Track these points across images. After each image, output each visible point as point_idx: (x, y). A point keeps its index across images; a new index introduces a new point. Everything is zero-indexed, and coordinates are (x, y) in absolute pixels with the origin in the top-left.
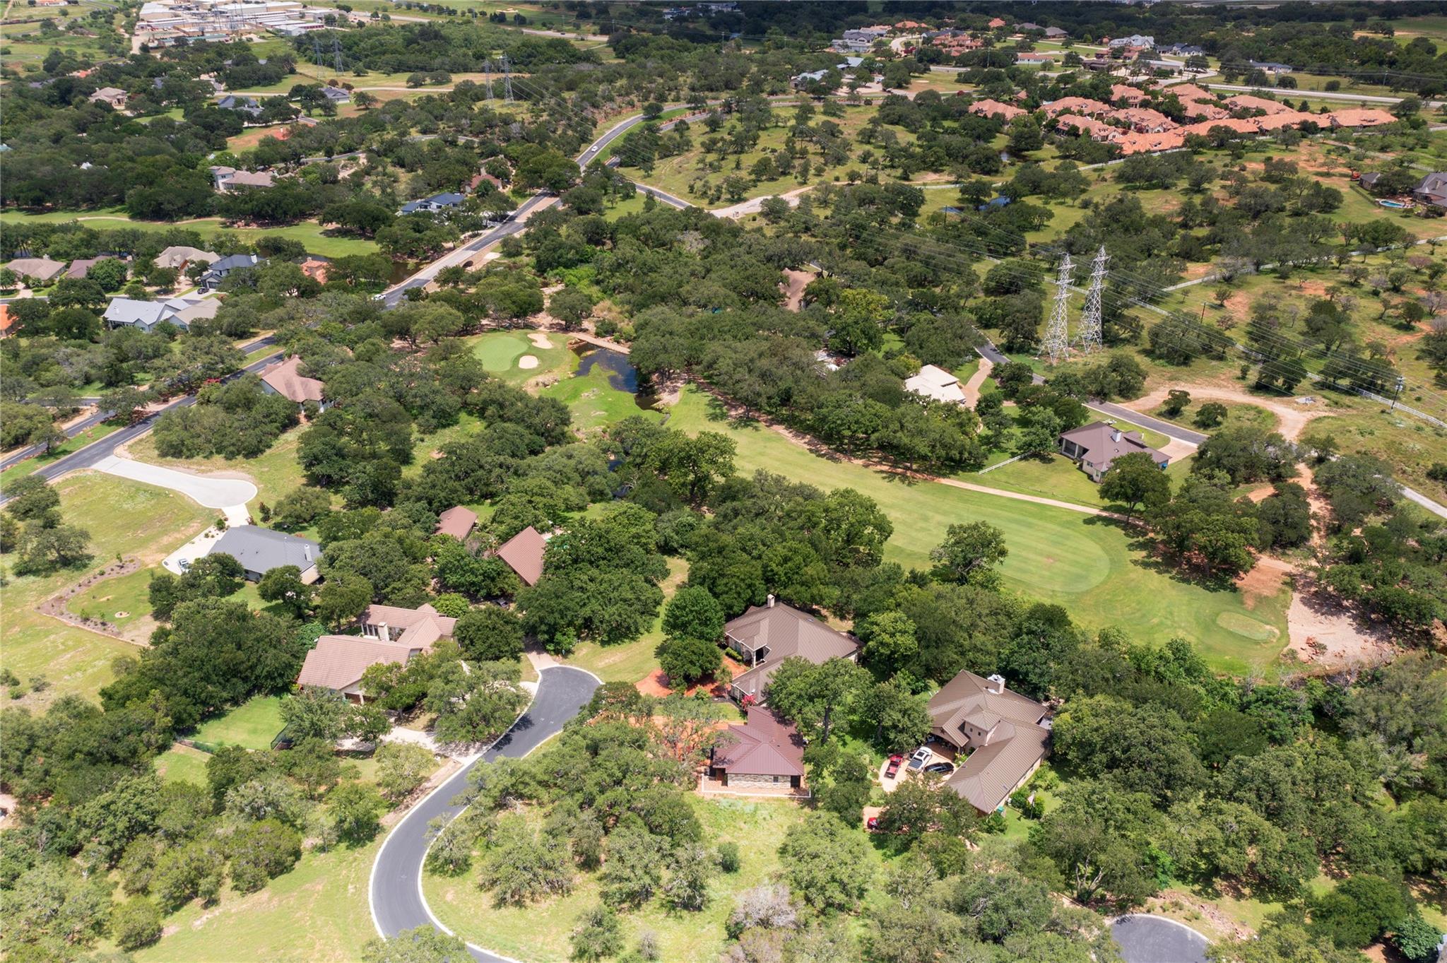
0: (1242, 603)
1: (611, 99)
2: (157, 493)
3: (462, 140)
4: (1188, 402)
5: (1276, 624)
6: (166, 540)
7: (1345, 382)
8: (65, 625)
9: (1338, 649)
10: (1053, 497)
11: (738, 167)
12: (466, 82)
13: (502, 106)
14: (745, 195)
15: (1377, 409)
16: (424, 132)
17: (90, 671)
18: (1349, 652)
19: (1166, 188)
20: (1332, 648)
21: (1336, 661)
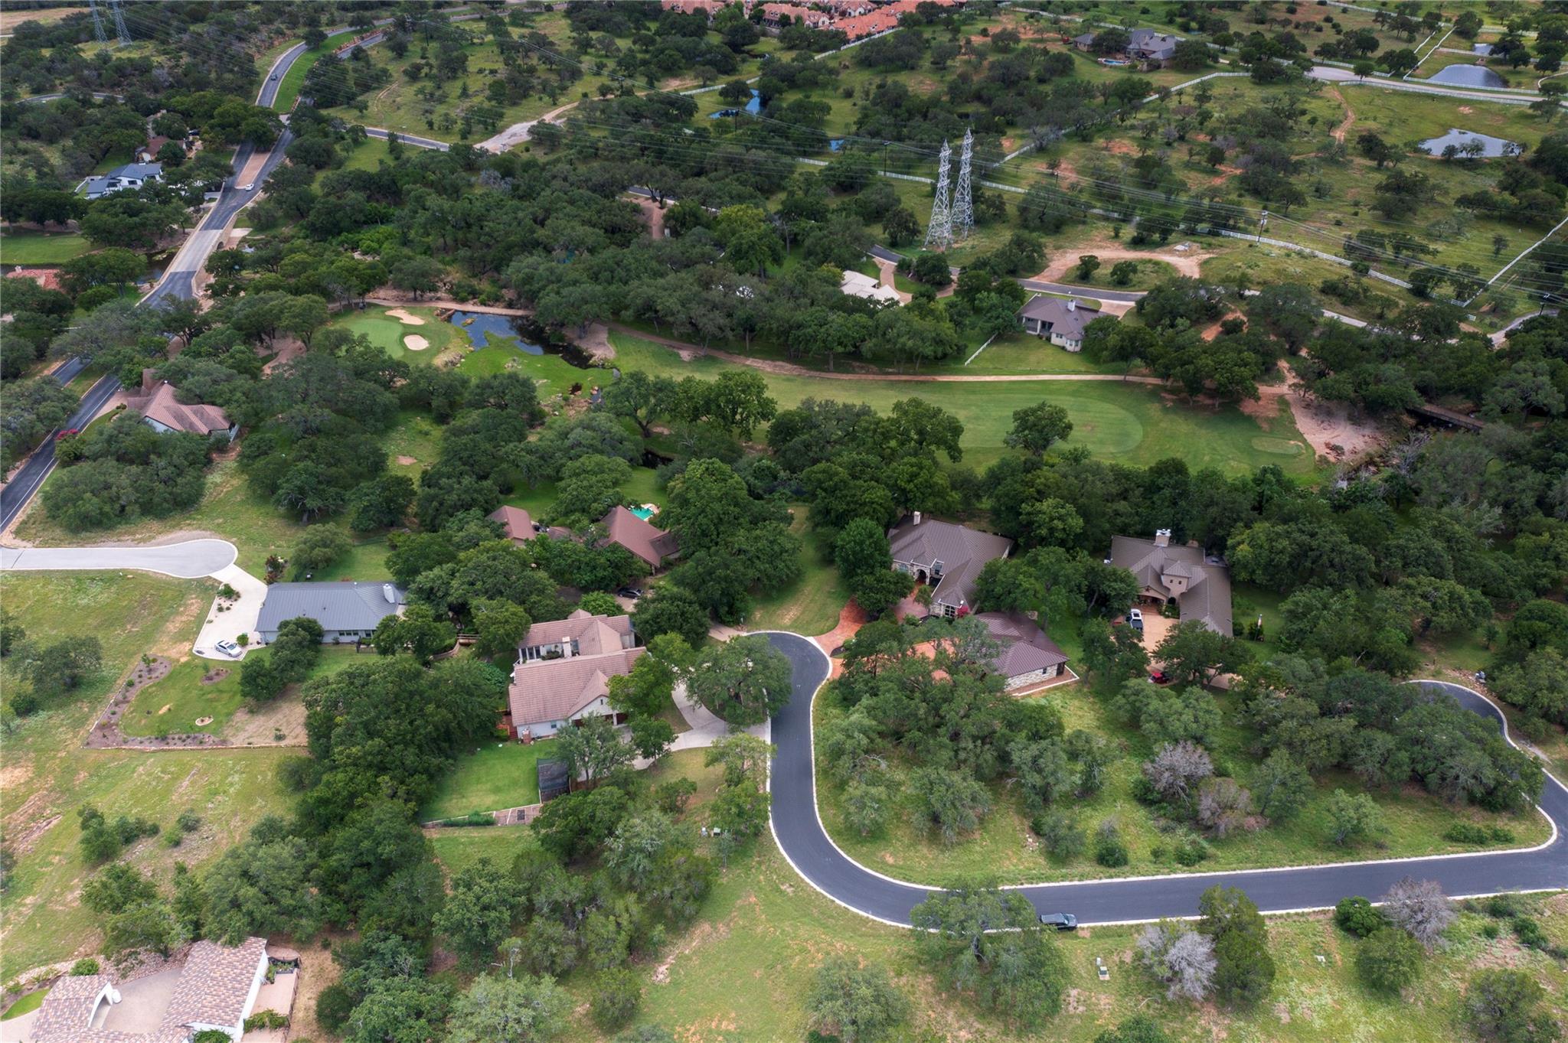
0: (1260, 428)
1: (255, 30)
2: (110, 578)
3: (98, 98)
4: (1097, 265)
5: (1295, 438)
6: (173, 627)
7: (1203, 227)
8: (142, 752)
9: (1351, 447)
10: (1044, 372)
11: (465, 93)
12: (28, 24)
13: (120, 50)
14: (500, 124)
15: (1243, 246)
16: (37, 91)
17: (232, 790)
18: (1359, 448)
19: (913, 68)
20: (1347, 447)
21: (1353, 457)
